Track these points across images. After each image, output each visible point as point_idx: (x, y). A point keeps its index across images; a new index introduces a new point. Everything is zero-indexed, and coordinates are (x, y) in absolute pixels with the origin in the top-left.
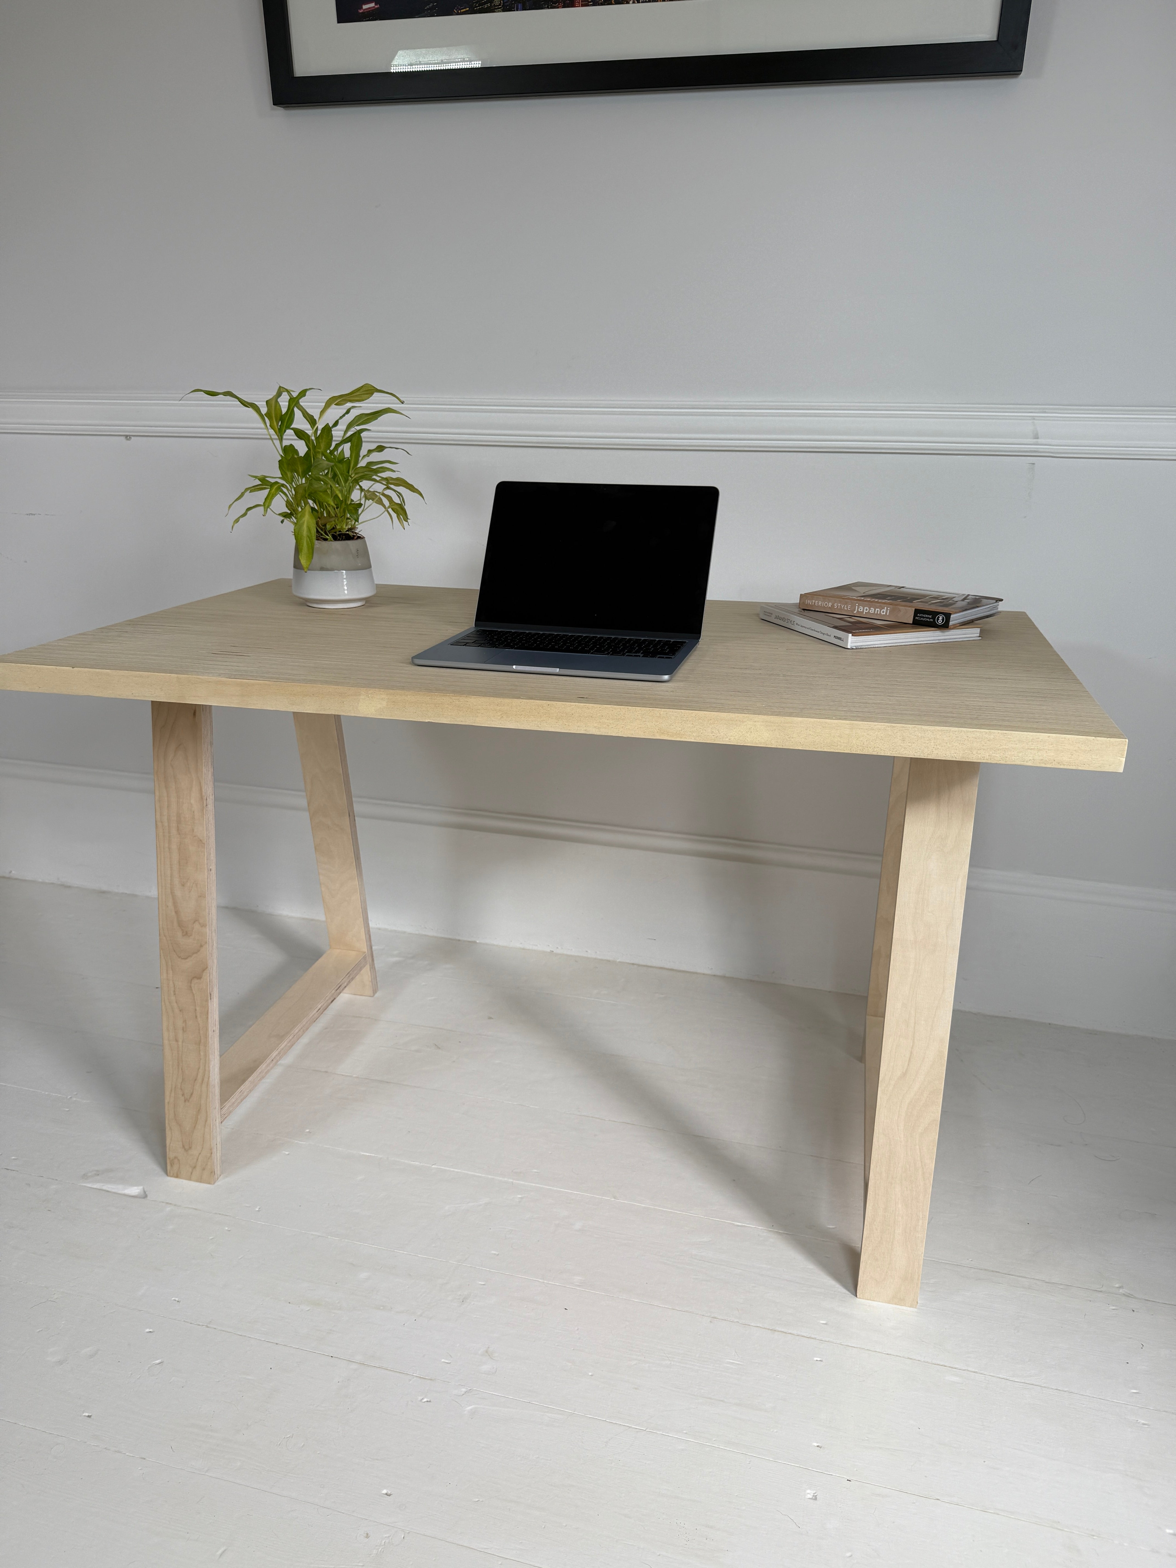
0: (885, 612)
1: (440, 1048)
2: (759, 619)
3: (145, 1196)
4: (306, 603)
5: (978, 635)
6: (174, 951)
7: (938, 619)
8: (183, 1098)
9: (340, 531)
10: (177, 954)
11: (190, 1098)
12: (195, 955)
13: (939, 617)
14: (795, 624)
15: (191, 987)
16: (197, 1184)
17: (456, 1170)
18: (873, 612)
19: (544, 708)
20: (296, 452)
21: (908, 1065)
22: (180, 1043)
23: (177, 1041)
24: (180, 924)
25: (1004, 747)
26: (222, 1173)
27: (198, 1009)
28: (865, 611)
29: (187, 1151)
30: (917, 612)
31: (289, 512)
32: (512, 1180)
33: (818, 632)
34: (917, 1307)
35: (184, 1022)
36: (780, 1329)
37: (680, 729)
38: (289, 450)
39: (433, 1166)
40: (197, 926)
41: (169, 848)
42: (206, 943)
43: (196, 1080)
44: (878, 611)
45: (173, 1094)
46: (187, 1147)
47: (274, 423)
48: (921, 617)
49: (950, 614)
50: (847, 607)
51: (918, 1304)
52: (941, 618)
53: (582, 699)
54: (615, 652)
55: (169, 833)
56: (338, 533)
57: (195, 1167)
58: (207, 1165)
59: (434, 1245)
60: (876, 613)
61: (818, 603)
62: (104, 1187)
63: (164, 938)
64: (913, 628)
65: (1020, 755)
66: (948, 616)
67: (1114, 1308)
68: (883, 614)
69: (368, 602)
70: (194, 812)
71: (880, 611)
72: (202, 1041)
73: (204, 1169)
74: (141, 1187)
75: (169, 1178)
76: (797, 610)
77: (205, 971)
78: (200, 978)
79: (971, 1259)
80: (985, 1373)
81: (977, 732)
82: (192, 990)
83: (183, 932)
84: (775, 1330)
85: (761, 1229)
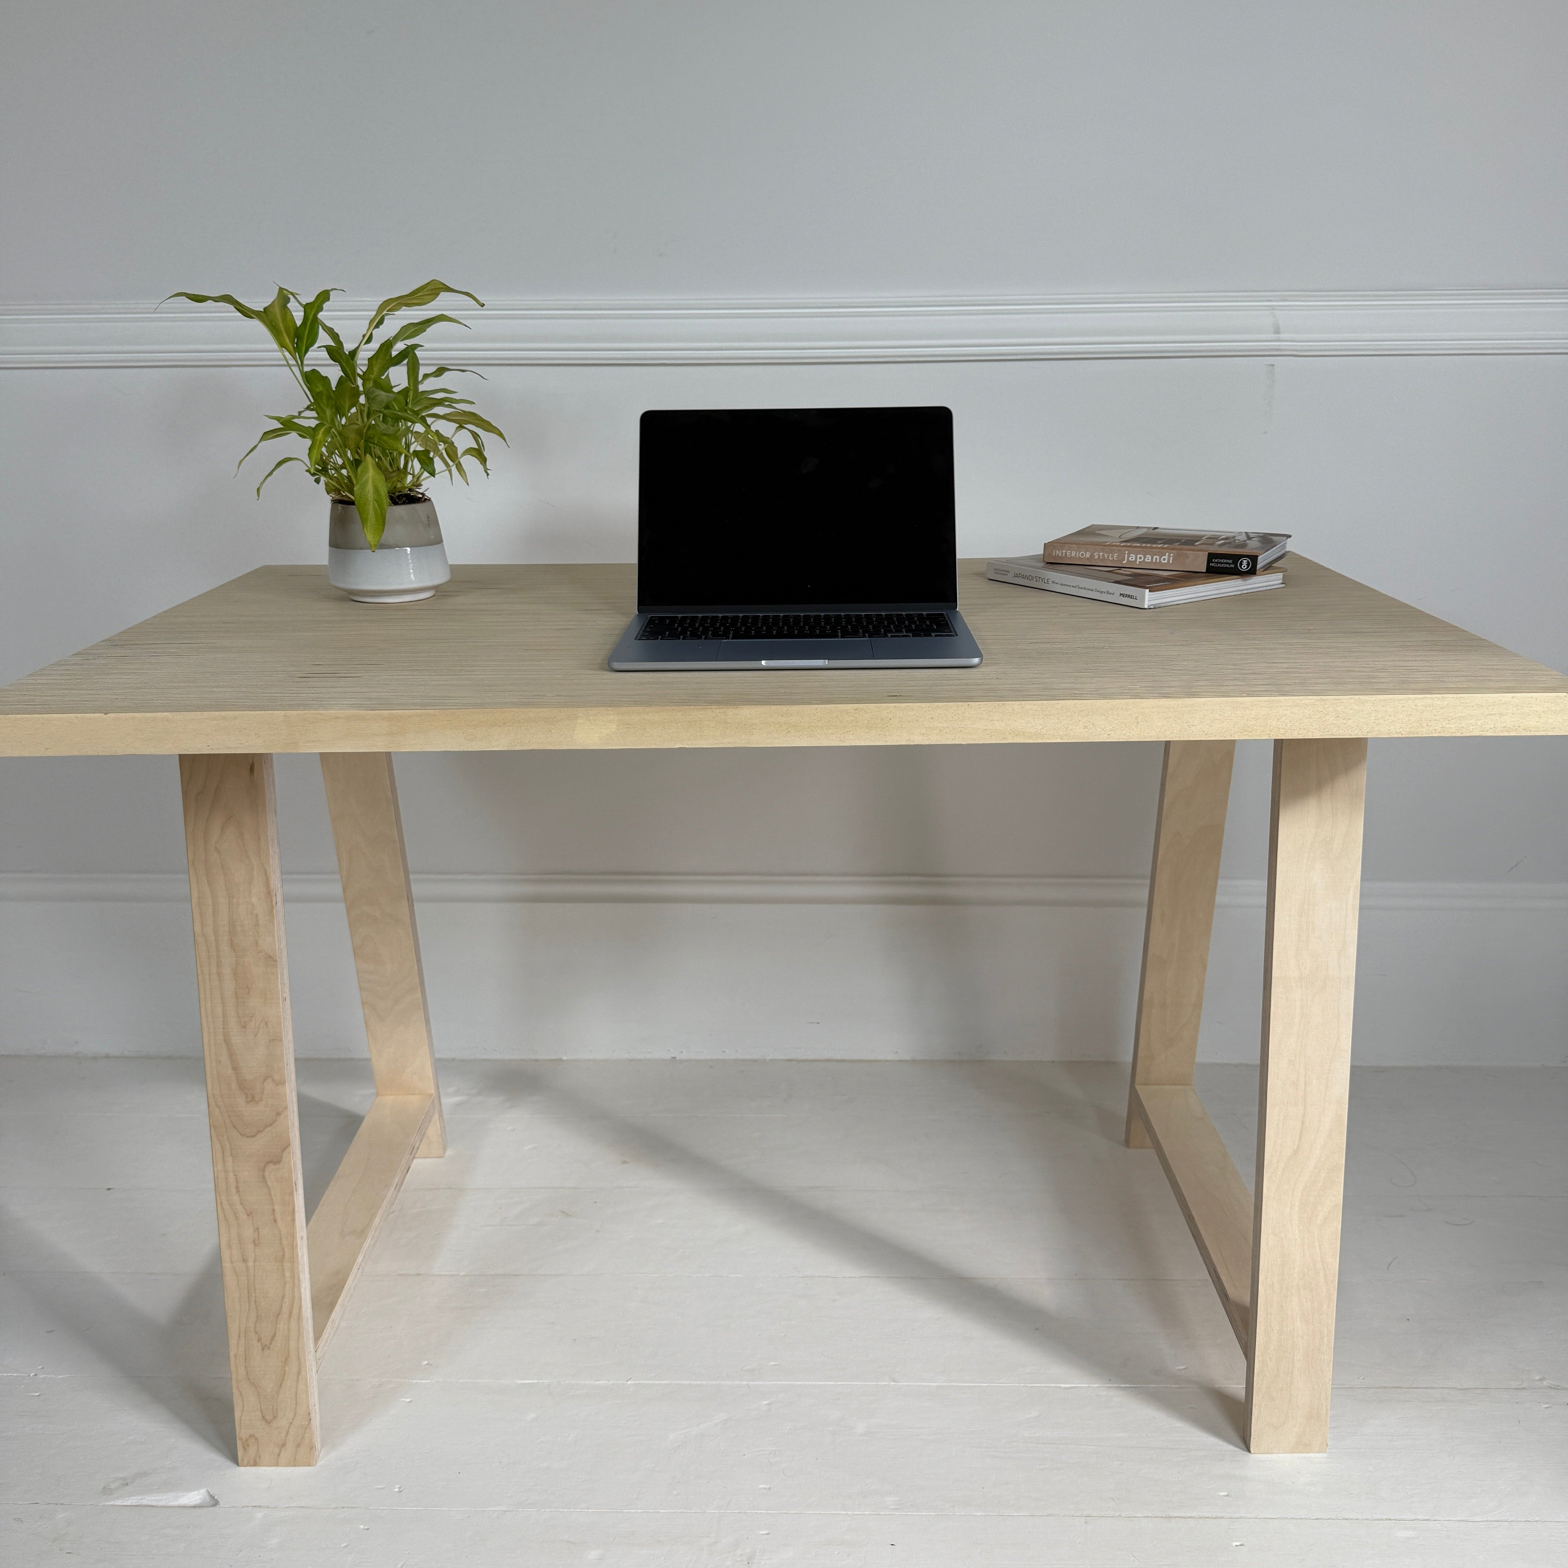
0: (1166, 559)
1: (570, 1216)
2: (986, 580)
3: (214, 1502)
4: (351, 597)
5: (1281, 581)
6: (235, 1127)
7: (1241, 564)
8: (259, 1345)
9: (400, 492)
10: (238, 1131)
11: (271, 1344)
12: (268, 1129)
13: (1242, 562)
14: (1050, 582)
15: (264, 1177)
16: (290, 1469)
17: (664, 1382)
18: (1150, 561)
19: (850, 714)
20: (326, 380)
21: (1300, 1139)
22: (251, 1264)
23: (245, 1260)
24: (243, 1086)
25: (1460, 714)
26: (322, 1446)
27: (277, 1208)
28: (1138, 560)
29: (269, 1423)
30: (1211, 556)
31: (320, 468)
32: (745, 1383)
33: (1092, 590)
34: (1327, 1450)
35: (255, 1231)
36: (1176, 1514)
37: (1041, 727)
38: (312, 379)
39: (628, 1382)
40: (269, 1086)
41: (219, 974)
42: (286, 1108)
43: (279, 1314)
44: (1156, 558)
45: (242, 1342)
46: (269, 1417)
47: (285, 340)
48: (1218, 563)
49: (1258, 556)
50: (1113, 557)
51: (1329, 1447)
52: (1245, 563)
53: (895, 697)
54: (875, 633)
55: (218, 950)
56: (397, 494)
57: (284, 1445)
58: (303, 1438)
59: (675, 1493)
60: (1154, 561)
61: (1071, 553)
62: (143, 1501)
63: (217, 1109)
64: (1208, 578)
65: (1479, 723)
66: (1254, 559)
67: (1546, 1406)
68: (1164, 562)
69: (440, 591)
70: (257, 916)
71: (1160, 558)
72: (287, 1254)
73: (298, 1446)
74: (203, 1491)
75: (242, 1469)
76: (1042, 564)
77: (287, 1151)
78: (279, 1162)
79: (1362, 1378)
80: (1439, 1518)
81: (1427, 698)
82: (266, 1182)
83: (247, 1098)
84: (1170, 1517)
85: (1097, 1387)
